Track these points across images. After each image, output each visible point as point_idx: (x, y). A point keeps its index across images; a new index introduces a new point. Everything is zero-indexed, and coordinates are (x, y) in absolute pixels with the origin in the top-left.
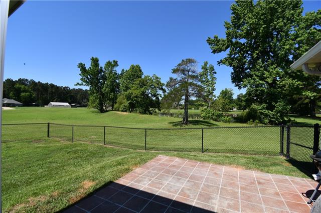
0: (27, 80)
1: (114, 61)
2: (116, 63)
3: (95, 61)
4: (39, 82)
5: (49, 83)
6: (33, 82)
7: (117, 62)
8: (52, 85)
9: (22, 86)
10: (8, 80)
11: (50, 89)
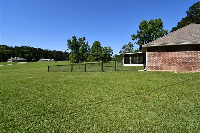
0: (26, 46)
3: (74, 38)
4: (33, 47)
5: (38, 48)
6: (29, 48)
7: (85, 38)
8: (40, 49)
9: (25, 50)
10: (16, 47)
11: (39, 51)
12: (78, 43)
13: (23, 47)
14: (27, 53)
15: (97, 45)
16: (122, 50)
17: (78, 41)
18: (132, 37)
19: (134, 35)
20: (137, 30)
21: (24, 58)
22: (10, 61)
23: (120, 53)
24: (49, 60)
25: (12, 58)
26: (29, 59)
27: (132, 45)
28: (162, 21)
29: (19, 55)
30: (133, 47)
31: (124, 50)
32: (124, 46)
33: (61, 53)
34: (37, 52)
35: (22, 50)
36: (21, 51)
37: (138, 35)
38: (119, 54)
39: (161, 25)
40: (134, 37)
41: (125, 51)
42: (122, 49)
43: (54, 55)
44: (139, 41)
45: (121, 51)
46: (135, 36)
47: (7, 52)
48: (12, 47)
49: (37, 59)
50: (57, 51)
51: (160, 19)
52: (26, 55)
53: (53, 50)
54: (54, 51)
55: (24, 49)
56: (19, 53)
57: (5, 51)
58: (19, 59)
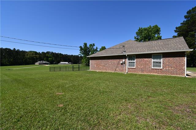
0: (50, 52)
2: (94, 44)
3: (86, 44)
4: (55, 53)
5: (59, 53)
6: (52, 53)
9: (49, 55)
10: (43, 53)
11: (60, 56)
12: (88, 48)
13: (48, 53)
20: (135, 37)
21: (48, 62)
22: (37, 64)
24: (67, 63)
25: (39, 62)
26: (51, 63)
29: (45, 59)
33: (77, 57)
34: (58, 56)
35: (47, 55)
36: (46, 56)
43: (72, 59)
47: (35, 56)
48: (40, 53)
49: (58, 62)
50: (74, 55)
51: (156, 26)
52: (49, 59)
53: (71, 55)
56: (45, 57)
57: (34, 55)
58: (44, 62)
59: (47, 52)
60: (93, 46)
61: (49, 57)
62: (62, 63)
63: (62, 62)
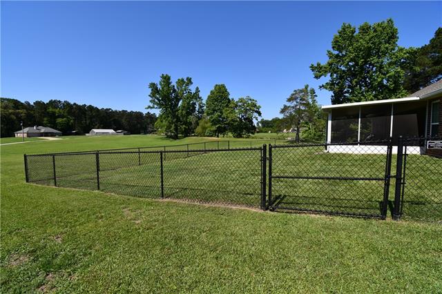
0: (60, 102)
1: (187, 79)
2: (190, 81)
3: (166, 79)
4: (75, 104)
5: (88, 105)
6: (67, 104)
7: (191, 79)
8: (91, 108)
9: (57, 111)
10: (37, 103)
11: (89, 112)
12: (174, 91)
13: (53, 103)
14: (63, 117)
15: (220, 95)
16: (288, 104)
17: (174, 86)
18: (313, 70)
19: (319, 65)
20: (329, 52)
21: (56, 129)
22: (19, 135)
23: (283, 111)
24: (111, 131)
25: (26, 130)
26: (66, 131)
27: (313, 92)
28: (395, 27)
29: (45, 122)
30: (316, 98)
31: (295, 103)
32: (293, 95)
33: (138, 115)
34: (85, 114)
35: (51, 110)
36: (48, 113)
37: (330, 64)
38: (281, 116)
39: (392, 37)
40: (318, 71)
41: (296, 106)
42: (289, 100)
43: (123, 121)
44: (332, 81)
45: (285, 106)
46: (321, 68)
47: (17, 115)
48: (28, 103)
49: (86, 130)
50: (129, 111)
51: (390, 21)
52: (59, 120)
53: (121, 110)
54: (123, 111)
55: (56, 107)
56: (44, 117)
57: (10, 111)
58: (42, 131)
59: (51, 101)
60: (187, 85)
61: (59, 117)
62: (96, 131)
63: (98, 128)
